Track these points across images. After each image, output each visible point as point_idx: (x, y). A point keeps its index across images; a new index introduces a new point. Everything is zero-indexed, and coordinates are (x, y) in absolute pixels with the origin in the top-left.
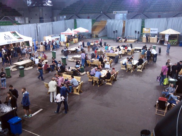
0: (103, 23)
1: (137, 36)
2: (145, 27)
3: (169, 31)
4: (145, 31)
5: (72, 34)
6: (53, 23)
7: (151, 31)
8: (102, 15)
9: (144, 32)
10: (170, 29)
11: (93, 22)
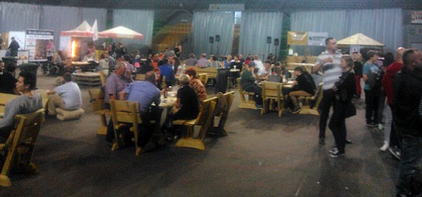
0: (184, 28)
1: (273, 49)
2: (292, 29)
3: (359, 39)
4: (293, 39)
5: (92, 35)
6: (43, 7)
7: (310, 38)
8: (182, 12)
9: (293, 42)
10: (361, 34)
11: (159, 26)
